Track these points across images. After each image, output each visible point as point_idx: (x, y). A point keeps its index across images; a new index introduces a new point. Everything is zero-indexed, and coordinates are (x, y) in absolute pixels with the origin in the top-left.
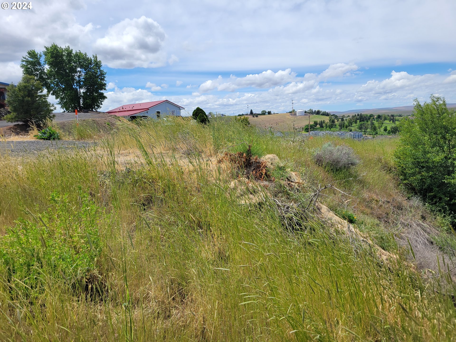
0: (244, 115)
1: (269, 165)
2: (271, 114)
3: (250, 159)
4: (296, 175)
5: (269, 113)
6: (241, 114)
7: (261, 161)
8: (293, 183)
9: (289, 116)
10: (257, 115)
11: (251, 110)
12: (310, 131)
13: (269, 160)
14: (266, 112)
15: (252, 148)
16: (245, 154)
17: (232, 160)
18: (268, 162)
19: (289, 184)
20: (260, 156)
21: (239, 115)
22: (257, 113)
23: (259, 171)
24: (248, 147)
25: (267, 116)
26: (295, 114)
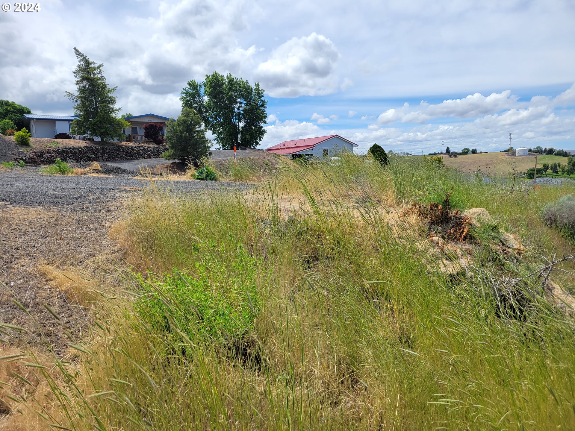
0: (437, 154)
1: (474, 222)
2: (477, 153)
3: (447, 212)
4: (515, 238)
5: (474, 152)
6: (433, 153)
7: (463, 216)
8: (509, 250)
9: (504, 157)
10: (455, 155)
11: (448, 148)
12: (537, 177)
13: (475, 216)
14: (469, 150)
15: (450, 199)
16: (440, 206)
17: (422, 214)
18: (474, 218)
19: (504, 250)
20: (462, 208)
21: (430, 154)
22: (456, 151)
23: (460, 229)
24: (445, 197)
25: (470, 156)
26: (514, 154)
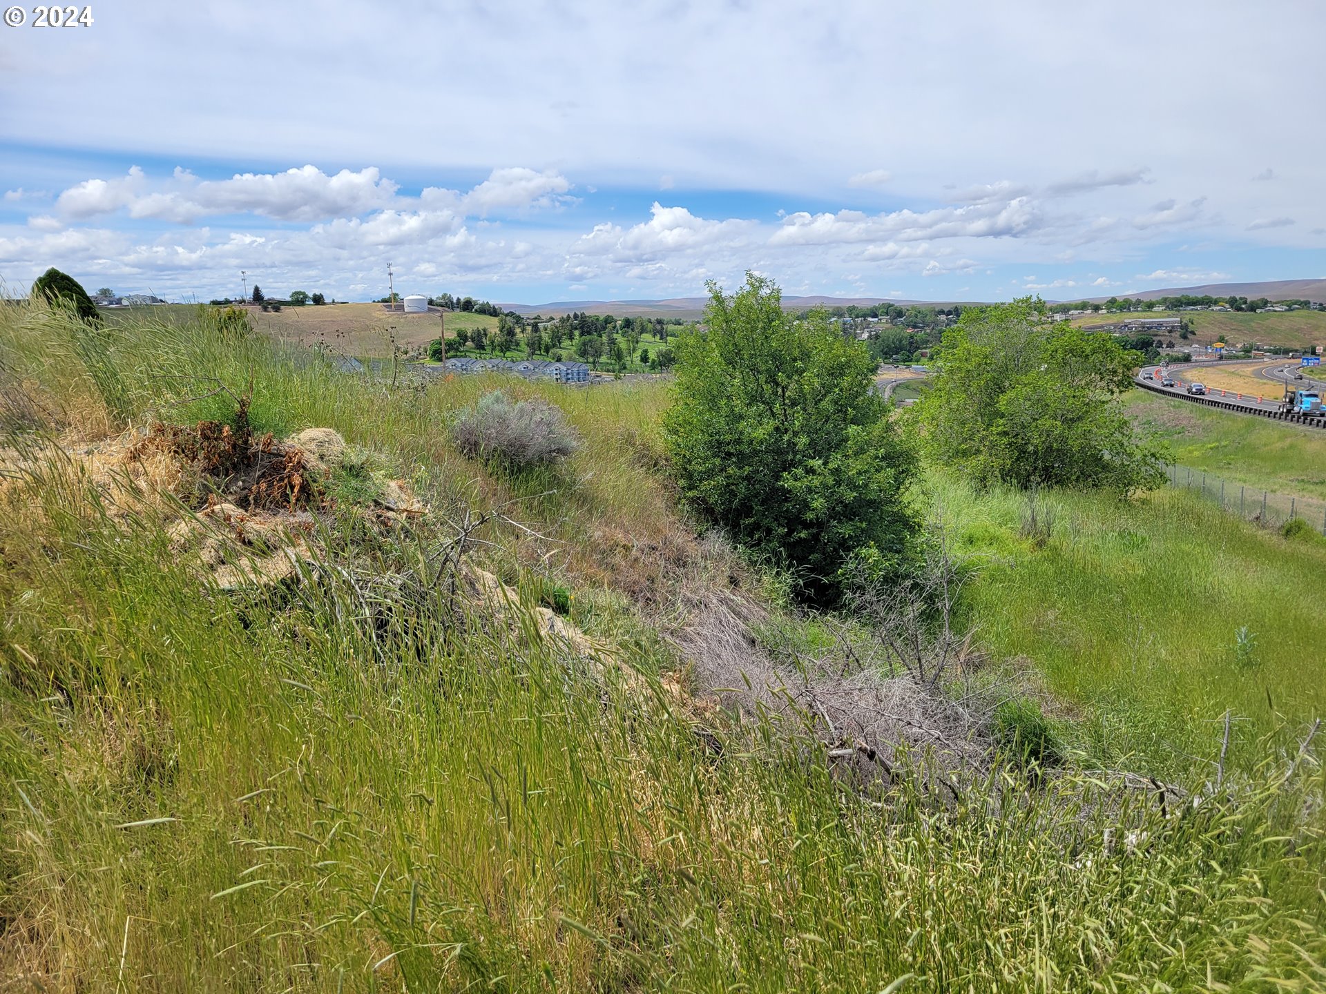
0: (231, 302)
1: (312, 461)
2: (324, 304)
3: (246, 442)
4: (400, 487)
5: (318, 300)
6: (222, 299)
7: (284, 448)
8: (390, 514)
9: (382, 314)
10: (277, 306)
11: (257, 290)
12: (447, 358)
13: (313, 446)
14: (306, 297)
15: (250, 410)
16: (227, 428)
17: (182, 450)
18: (310, 451)
19: (379, 516)
20: (281, 432)
21: (215, 303)
22: (278, 297)
23: (282, 479)
24: (237, 406)
25: (310, 309)
26: (401, 308)
